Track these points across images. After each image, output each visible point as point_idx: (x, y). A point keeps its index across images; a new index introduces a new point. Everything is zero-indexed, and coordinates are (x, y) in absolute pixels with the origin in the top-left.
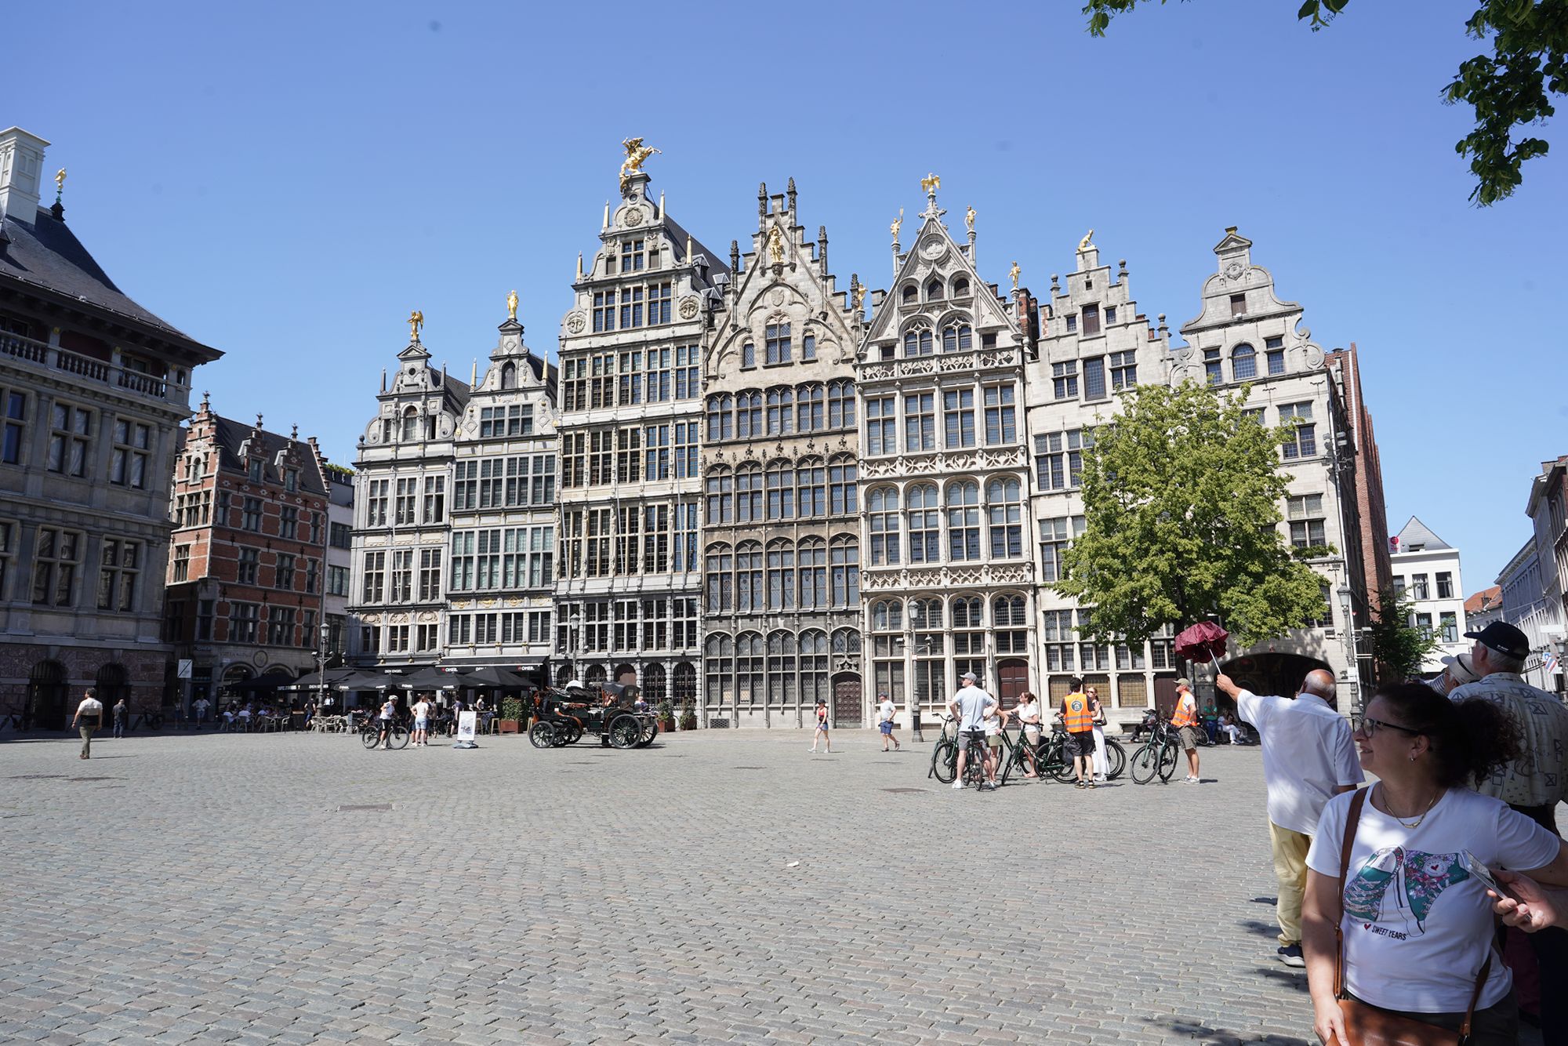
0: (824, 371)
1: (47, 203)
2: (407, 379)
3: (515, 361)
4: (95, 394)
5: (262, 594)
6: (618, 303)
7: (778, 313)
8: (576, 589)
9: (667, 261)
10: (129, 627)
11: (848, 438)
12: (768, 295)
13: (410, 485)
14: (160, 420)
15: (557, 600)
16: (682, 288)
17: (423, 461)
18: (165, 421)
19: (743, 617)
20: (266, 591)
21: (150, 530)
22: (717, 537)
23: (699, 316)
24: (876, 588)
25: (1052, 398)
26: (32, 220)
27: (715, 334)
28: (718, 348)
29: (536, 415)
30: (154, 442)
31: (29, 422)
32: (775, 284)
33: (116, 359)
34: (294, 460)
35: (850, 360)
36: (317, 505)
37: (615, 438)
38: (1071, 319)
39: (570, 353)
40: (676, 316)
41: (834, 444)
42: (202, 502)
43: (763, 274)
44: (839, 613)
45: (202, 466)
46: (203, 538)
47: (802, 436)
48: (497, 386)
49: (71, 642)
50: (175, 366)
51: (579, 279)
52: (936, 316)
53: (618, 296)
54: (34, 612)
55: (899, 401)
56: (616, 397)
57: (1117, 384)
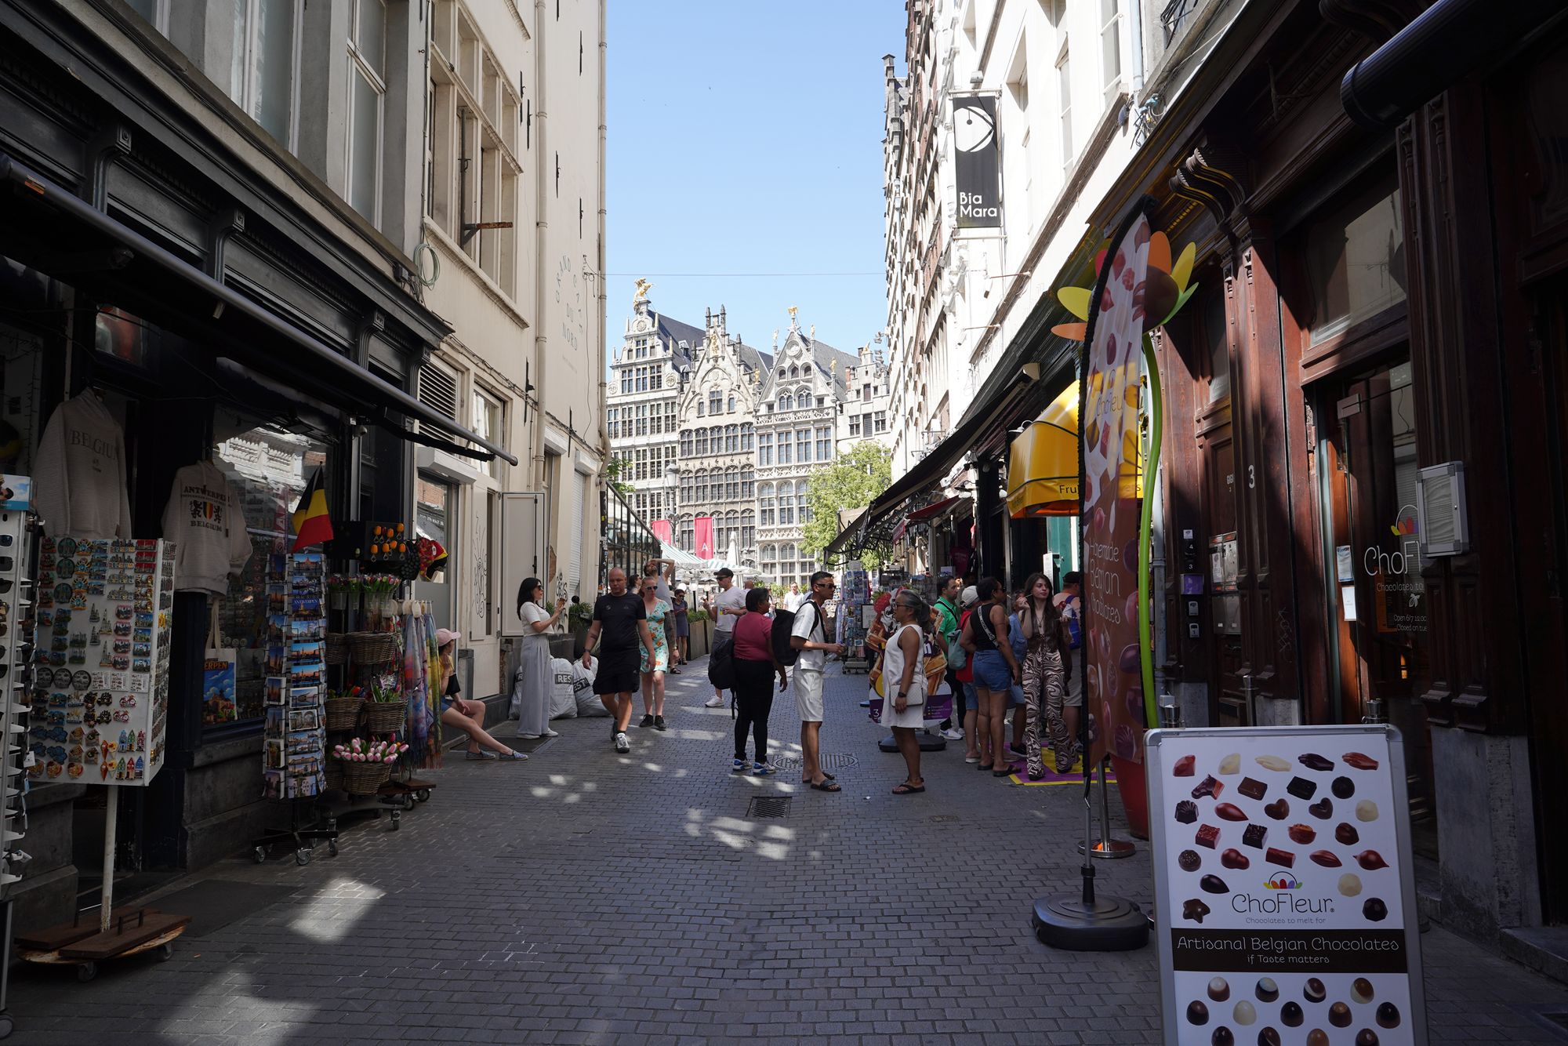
0: (738, 419)
6: (634, 377)
7: (716, 385)
9: (660, 352)
11: (750, 456)
12: (711, 374)
16: (667, 369)
22: (686, 510)
23: (676, 385)
24: (763, 538)
25: (849, 436)
27: (684, 396)
28: (686, 404)
32: (714, 368)
35: (751, 413)
37: (634, 455)
38: (858, 392)
39: (610, 406)
40: (664, 385)
41: (743, 459)
43: (708, 361)
47: (728, 455)
51: (613, 362)
52: (793, 388)
53: (634, 372)
55: (775, 437)
56: (634, 432)
57: (877, 430)
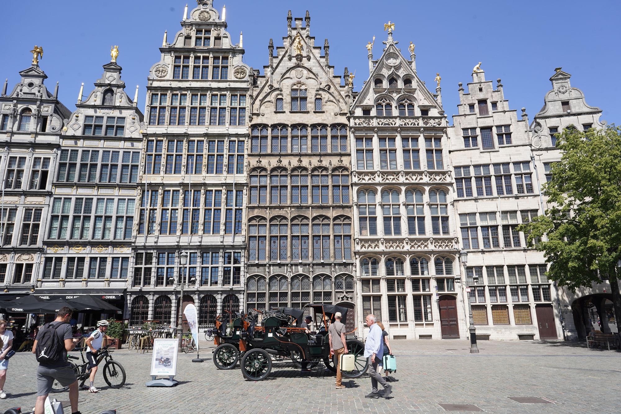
0: (328, 118)
2: (26, 89)
3: (114, 89)
6: (191, 64)
7: (299, 83)
8: (151, 241)
9: (227, 43)
11: (344, 158)
12: (293, 72)
13: (20, 161)
15: (135, 249)
16: (236, 61)
17: (34, 146)
19: (274, 265)
22: (256, 212)
23: (247, 78)
24: (364, 250)
25: (463, 147)
27: (258, 89)
28: (260, 97)
29: (127, 125)
35: (345, 114)
37: (185, 145)
38: (472, 106)
39: (156, 89)
40: (231, 75)
41: (335, 161)
43: (290, 59)
44: (340, 265)
47: (314, 155)
48: (99, 102)
51: (164, 45)
52: (395, 96)
53: (192, 59)
55: (375, 140)
56: (187, 119)
57: (501, 142)
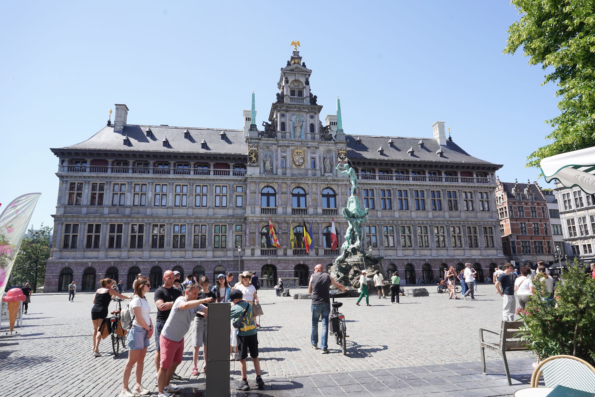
1: (447, 138)
4: (472, 187)
5: (530, 237)
10: (494, 252)
14: (490, 190)
18: (491, 190)
20: (531, 236)
21: (494, 223)
26: (446, 144)
30: (489, 197)
31: (458, 199)
33: (475, 175)
34: (531, 191)
36: (542, 204)
42: (504, 210)
45: (501, 199)
46: (507, 221)
49: (481, 257)
50: (490, 173)
54: (470, 250)
